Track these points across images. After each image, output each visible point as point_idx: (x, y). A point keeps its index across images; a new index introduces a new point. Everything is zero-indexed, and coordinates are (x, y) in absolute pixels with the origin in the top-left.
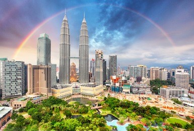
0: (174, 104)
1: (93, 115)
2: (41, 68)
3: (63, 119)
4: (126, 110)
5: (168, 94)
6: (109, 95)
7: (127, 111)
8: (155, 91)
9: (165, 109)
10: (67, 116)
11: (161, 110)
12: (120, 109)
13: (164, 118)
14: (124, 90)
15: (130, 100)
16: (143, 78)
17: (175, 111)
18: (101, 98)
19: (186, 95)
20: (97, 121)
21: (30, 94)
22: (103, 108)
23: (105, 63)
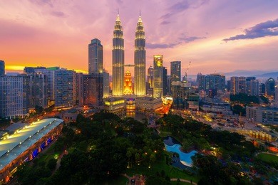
0: (271, 131)
1: (149, 135)
2: (93, 78)
4: (192, 134)
5: (260, 116)
6: (170, 111)
10: (119, 134)
11: (247, 140)
13: (252, 151)
14: (190, 107)
15: (199, 121)
16: (219, 91)
18: (160, 115)
20: (153, 143)
21: (81, 106)
22: (162, 129)
23: (165, 71)
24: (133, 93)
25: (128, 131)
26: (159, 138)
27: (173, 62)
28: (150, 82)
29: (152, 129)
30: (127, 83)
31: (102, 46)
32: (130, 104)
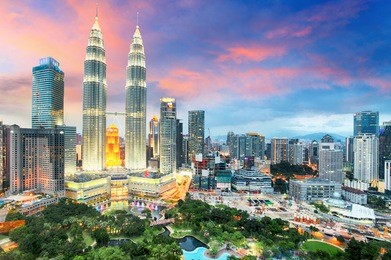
0: (316, 212)
1: (154, 237)
2: (42, 136)
3: (90, 248)
4: (223, 227)
5: (304, 192)
6: (187, 194)
7: (224, 229)
8: (280, 187)
9: (299, 224)
10: (99, 241)
11: (291, 226)
12: (210, 224)
13: (297, 241)
14: (219, 185)
15: (231, 206)
16: (257, 160)
17: (317, 226)
18: (172, 202)
19: (337, 194)
20: (164, 250)
21: (14, 193)
22: (176, 225)
23: (180, 127)
24: (123, 165)
25: (116, 235)
26: (173, 240)
27: (193, 113)
28: (153, 145)
29: (159, 227)
30: (111, 146)
31: (62, 73)
32: (117, 186)
